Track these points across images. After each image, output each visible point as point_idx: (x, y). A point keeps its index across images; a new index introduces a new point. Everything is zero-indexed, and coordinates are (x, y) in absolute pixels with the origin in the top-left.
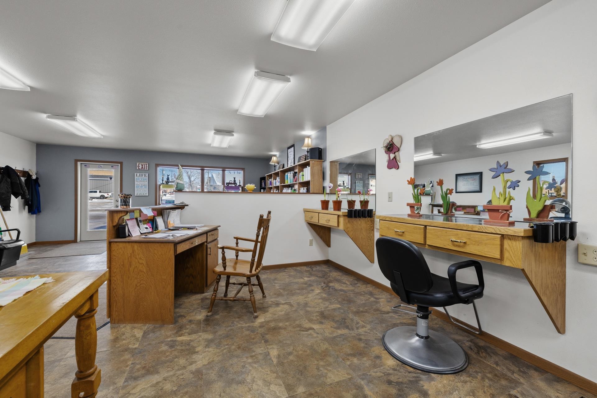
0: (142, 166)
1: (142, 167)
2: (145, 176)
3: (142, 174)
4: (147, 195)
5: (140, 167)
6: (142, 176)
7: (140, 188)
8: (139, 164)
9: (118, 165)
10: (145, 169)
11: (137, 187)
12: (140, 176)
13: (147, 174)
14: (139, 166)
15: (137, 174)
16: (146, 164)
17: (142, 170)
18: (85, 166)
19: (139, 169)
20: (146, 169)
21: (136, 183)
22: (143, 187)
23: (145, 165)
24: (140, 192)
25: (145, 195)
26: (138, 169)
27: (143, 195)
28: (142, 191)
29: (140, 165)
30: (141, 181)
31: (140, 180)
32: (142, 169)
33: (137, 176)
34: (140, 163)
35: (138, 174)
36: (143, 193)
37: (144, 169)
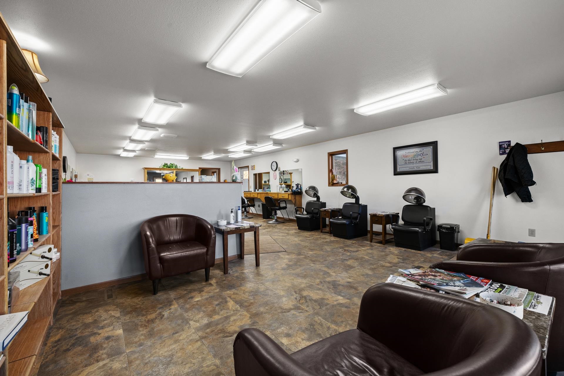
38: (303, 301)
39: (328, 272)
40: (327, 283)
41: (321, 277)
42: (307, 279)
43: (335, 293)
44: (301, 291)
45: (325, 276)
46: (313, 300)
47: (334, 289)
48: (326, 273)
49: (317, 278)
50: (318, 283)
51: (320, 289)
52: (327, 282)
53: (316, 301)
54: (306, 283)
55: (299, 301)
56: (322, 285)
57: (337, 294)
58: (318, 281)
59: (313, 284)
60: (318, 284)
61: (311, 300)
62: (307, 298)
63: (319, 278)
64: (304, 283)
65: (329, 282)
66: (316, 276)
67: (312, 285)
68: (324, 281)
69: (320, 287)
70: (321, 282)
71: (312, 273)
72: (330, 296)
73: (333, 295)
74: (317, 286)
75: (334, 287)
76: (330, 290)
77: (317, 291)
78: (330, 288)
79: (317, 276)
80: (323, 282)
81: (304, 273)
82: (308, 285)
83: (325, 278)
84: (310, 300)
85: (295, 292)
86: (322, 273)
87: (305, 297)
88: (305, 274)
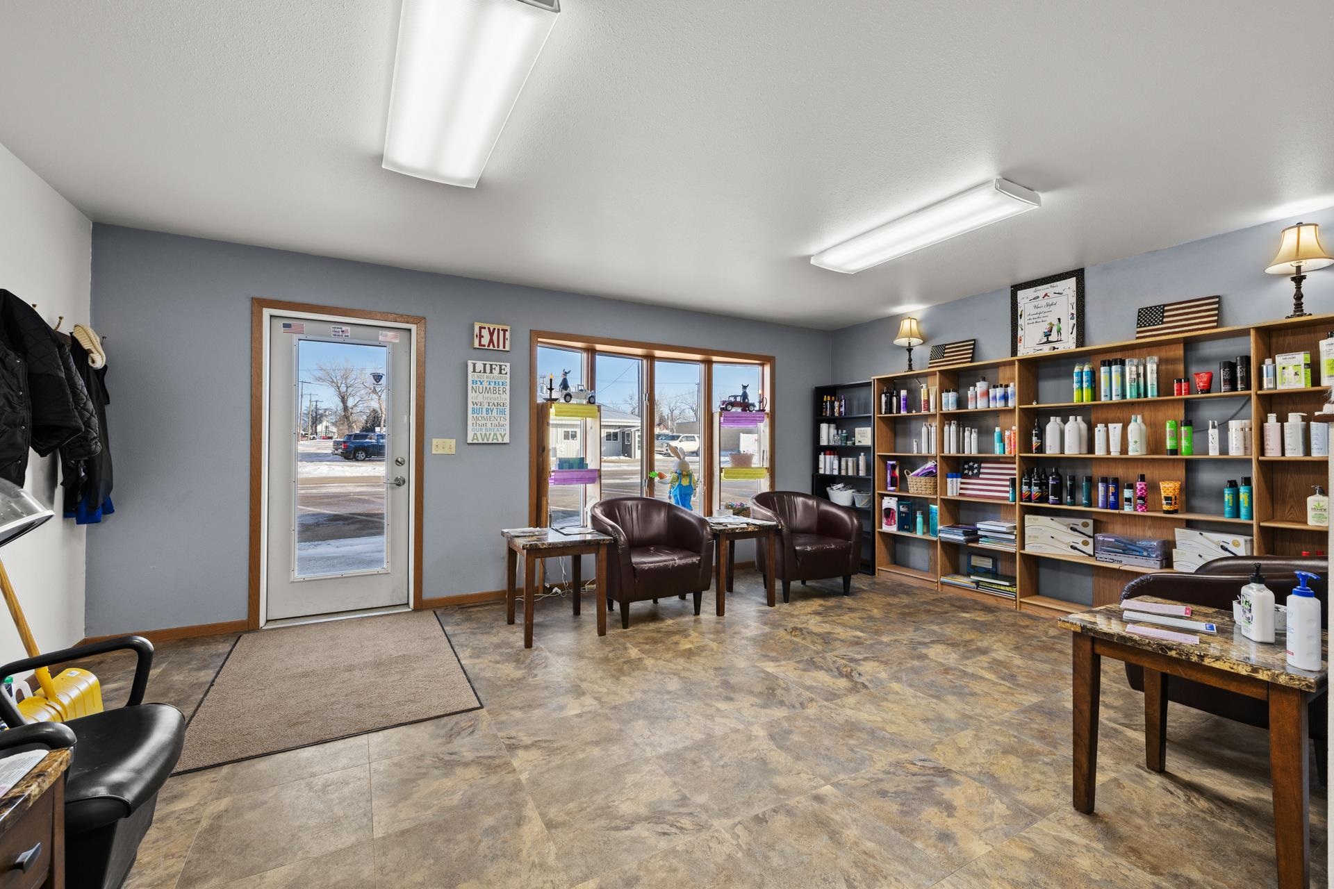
0: (491, 334)
1: (491, 341)
2: (500, 373)
3: (491, 365)
4: (507, 440)
5: (485, 341)
6: (491, 372)
7: (484, 414)
8: (481, 328)
9: (410, 330)
10: (501, 348)
11: (473, 410)
12: (485, 372)
13: (508, 365)
14: (481, 337)
15: (474, 365)
16: (505, 331)
17: (490, 352)
18: (285, 326)
19: (480, 345)
20: (504, 347)
21: (471, 395)
22: (495, 411)
23: (501, 333)
24: (484, 428)
25: (500, 441)
26: (476, 345)
27: (495, 441)
28: (489, 425)
29: (485, 333)
30: (487, 390)
31: (485, 384)
32: (491, 347)
33: (474, 371)
34: (483, 325)
35: (479, 366)
36: (495, 434)
37: (498, 347)
38: (845, 670)
39: (771, 743)
40: (787, 702)
41: (799, 723)
42: (841, 719)
43: (777, 678)
44: (852, 689)
45: (786, 725)
46: (826, 670)
47: (776, 687)
48: (778, 736)
49: (811, 720)
50: (810, 705)
51: (808, 688)
52: (786, 706)
53: (821, 668)
54: (844, 706)
55: (852, 670)
56: (801, 700)
57: (774, 676)
58: (811, 711)
59: (826, 703)
60: (812, 700)
61: (829, 670)
62: (836, 674)
63: (807, 718)
64: (850, 708)
65: (782, 703)
66: (814, 727)
67: (827, 700)
68: (794, 707)
69: (808, 693)
70: (802, 705)
71: (827, 742)
72: (790, 674)
73: (781, 675)
74: (814, 697)
75: (773, 690)
76: (785, 686)
77: (815, 684)
78: (784, 689)
79: (811, 727)
80: (798, 705)
81: (856, 746)
82: (838, 701)
83: (787, 719)
84: (832, 671)
85: (865, 687)
86: (796, 738)
87: (841, 675)
88: (851, 736)
